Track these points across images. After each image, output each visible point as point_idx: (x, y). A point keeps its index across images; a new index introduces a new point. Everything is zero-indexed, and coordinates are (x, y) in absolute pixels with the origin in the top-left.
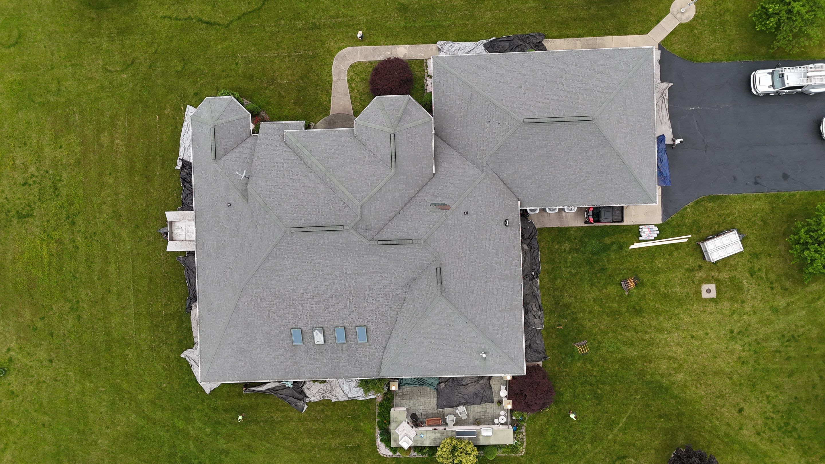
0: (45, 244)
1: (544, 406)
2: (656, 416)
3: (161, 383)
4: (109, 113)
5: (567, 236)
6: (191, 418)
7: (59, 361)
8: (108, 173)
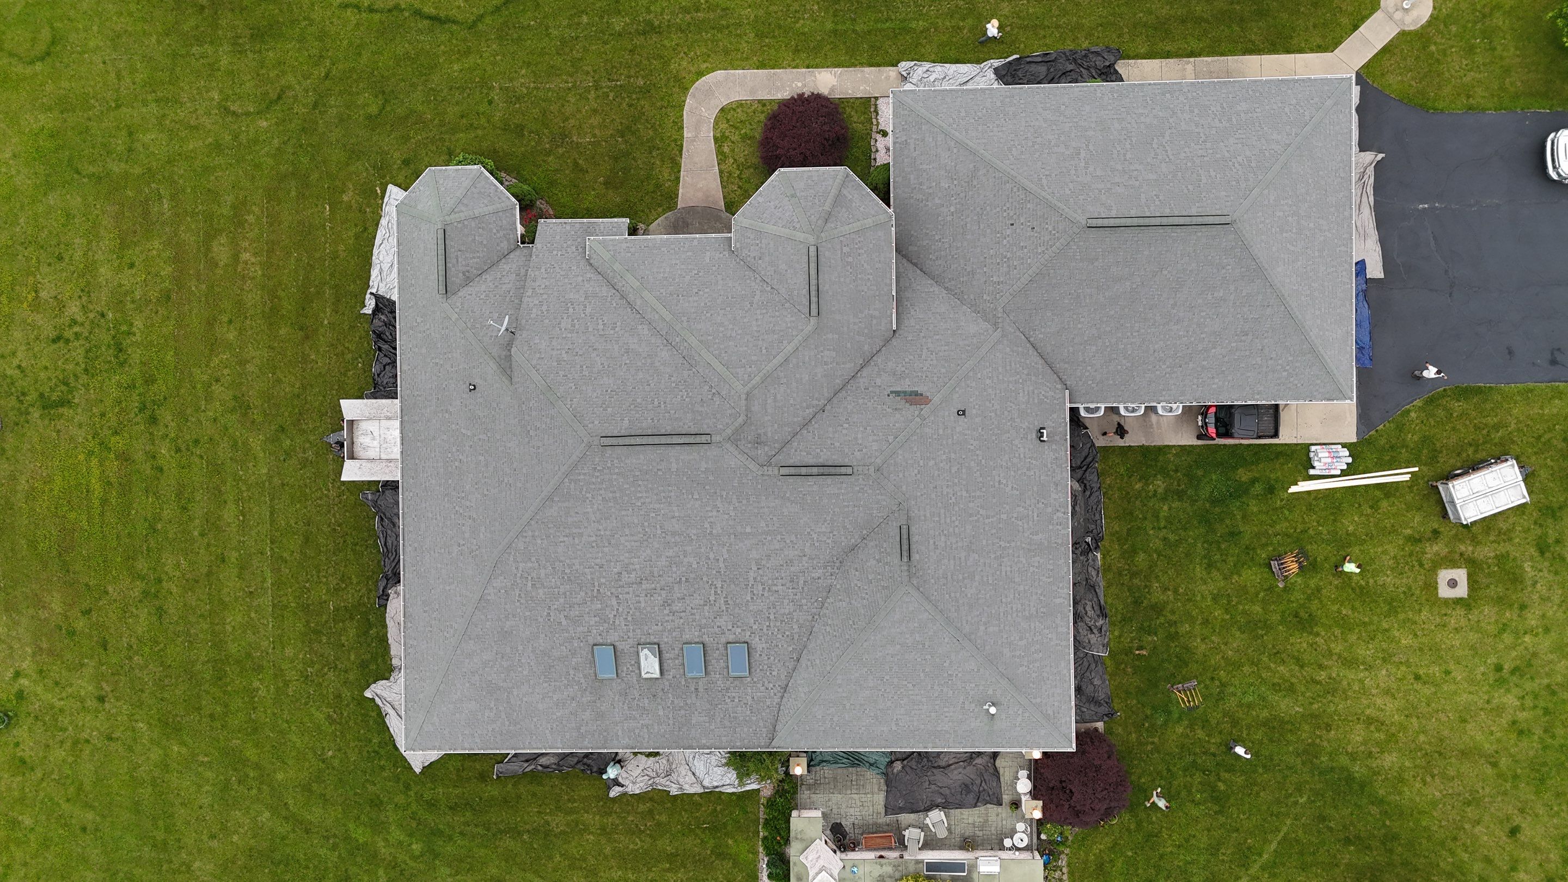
0: (94, 462)
1: (1108, 814)
2: (1339, 841)
3: (323, 748)
4: (229, 199)
5: (1159, 464)
6: (383, 823)
7: (118, 699)
8: (226, 319)
